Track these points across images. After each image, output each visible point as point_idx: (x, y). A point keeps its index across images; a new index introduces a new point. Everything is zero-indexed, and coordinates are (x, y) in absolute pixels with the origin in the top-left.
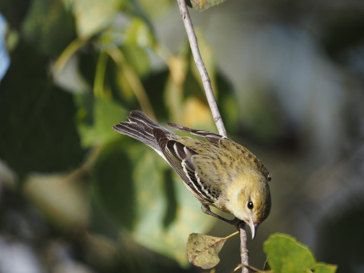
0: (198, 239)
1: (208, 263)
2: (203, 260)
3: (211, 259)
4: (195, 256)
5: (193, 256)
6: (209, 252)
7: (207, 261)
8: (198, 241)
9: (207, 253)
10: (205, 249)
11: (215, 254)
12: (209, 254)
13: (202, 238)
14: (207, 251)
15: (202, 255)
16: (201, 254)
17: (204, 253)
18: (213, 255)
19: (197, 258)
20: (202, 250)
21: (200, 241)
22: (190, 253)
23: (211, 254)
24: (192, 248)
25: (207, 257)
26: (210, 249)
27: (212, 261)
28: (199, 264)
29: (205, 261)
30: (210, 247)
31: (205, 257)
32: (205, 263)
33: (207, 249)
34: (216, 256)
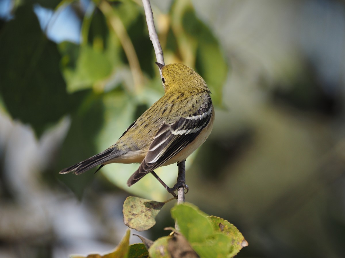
0: (135, 203)
1: (143, 226)
2: (139, 222)
3: (147, 222)
4: (131, 219)
5: (129, 218)
6: (145, 215)
7: (143, 224)
8: (136, 204)
9: (143, 216)
10: (142, 212)
11: (152, 217)
12: (145, 217)
13: (140, 201)
14: (144, 214)
15: (138, 218)
16: (138, 216)
17: (140, 216)
18: (149, 218)
19: (133, 221)
20: (138, 213)
21: (138, 205)
22: (126, 215)
23: (147, 217)
24: (129, 211)
25: (143, 220)
26: (146, 212)
27: (147, 224)
28: (134, 226)
29: (140, 223)
30: (146, 211)
31: (141, 219)
32: (140, 225)
33: (144, 212)
34: (153, 219)
